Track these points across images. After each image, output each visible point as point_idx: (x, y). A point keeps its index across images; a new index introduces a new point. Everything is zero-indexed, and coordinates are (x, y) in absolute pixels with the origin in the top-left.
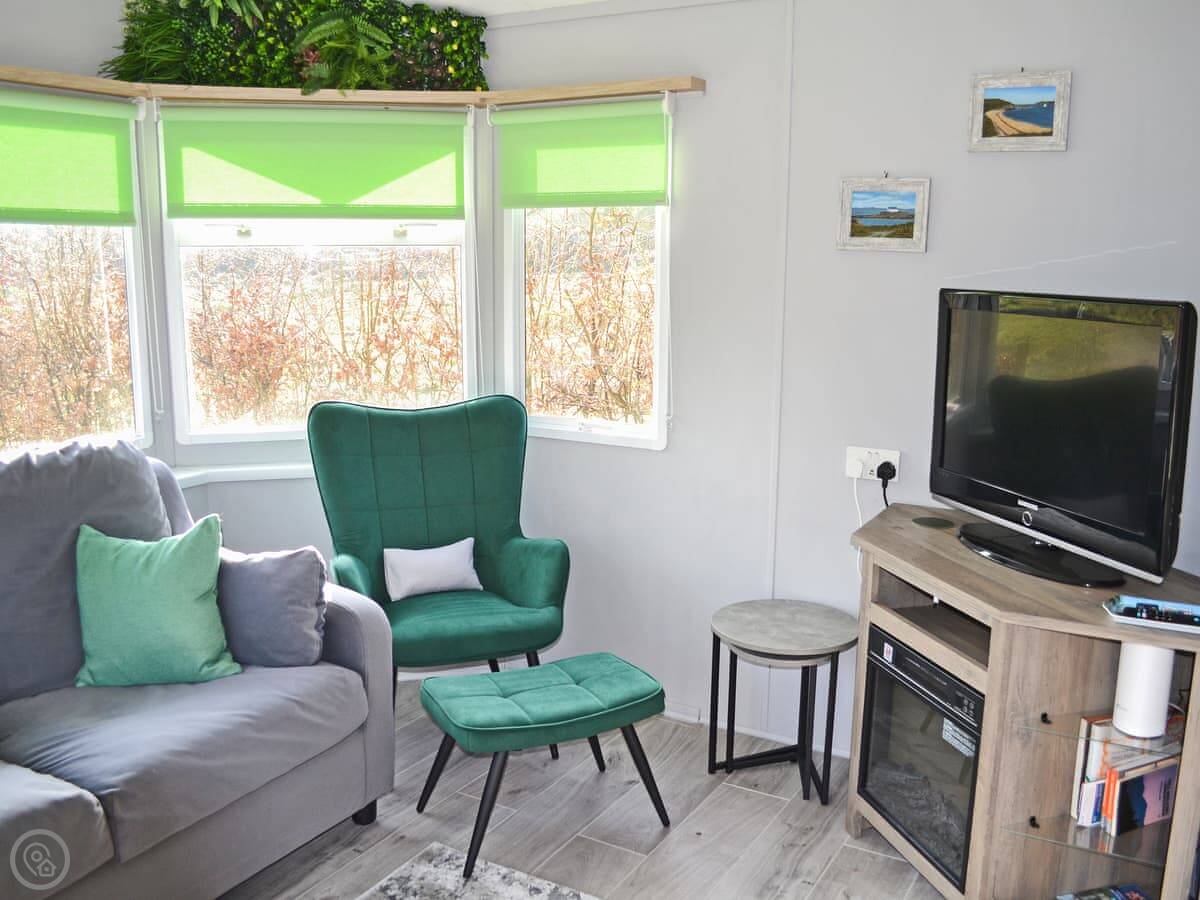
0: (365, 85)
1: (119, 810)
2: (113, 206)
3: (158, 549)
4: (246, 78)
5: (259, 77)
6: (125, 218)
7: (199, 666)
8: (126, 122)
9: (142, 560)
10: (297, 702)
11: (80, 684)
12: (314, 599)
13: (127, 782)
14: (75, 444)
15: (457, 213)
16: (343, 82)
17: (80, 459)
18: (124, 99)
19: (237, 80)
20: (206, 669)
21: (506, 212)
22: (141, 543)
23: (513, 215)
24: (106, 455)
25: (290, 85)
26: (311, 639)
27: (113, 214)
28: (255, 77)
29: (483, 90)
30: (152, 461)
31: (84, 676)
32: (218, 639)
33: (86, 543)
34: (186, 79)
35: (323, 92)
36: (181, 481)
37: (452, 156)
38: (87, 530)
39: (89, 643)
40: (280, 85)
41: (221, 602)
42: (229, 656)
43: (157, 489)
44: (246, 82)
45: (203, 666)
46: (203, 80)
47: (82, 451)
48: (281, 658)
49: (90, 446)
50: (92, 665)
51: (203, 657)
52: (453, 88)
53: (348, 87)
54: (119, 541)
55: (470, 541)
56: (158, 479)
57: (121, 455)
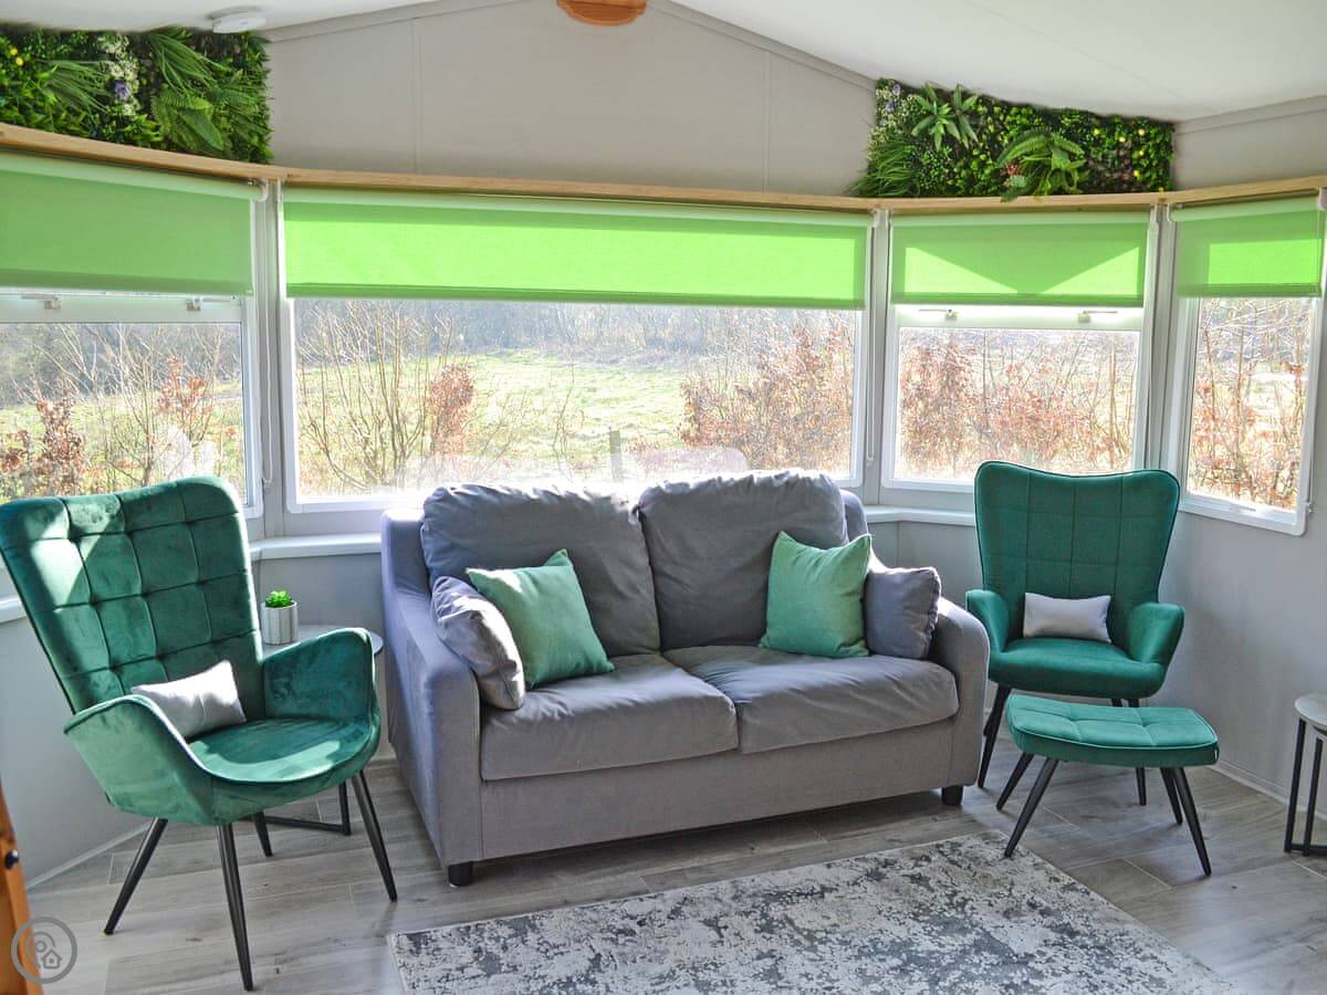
0: (1059, 191)
1: (746, 716)
2: (848, 294)
3: (826, 554)
4: (960, 189)
5: (971, 188)
6: (856, 304)
7: (837, 645)
8: (864, 229)
9: (813, 561)
10: (895, 681)
11: (760, 645)
12: (927, 609)
13: (756, 699)
14: (787, 473)
15: (1137, 302)
16: (1039, 190)
17: (787, 483)
18: (864, 212)
19: (953, 191)
20: (843, 649)
21: (1182, 300)
22: (818, 550)
23: (1187, 304)
24: (808, 484)
25: (995, 194)
26: (918, 638)
27: (848, 301)
28: (967, 189)
29: (1165, 190)
30: (844, 494)
31: (764, 639)
32: (856, 630)
33: (780, 544)
34: (912, 193)
35: (1020, 198)
36: (868, 516)
37: (1137, 250)
38: (784, 535)
39: (770, 617)
40: (987, 195)
41: (863, 601)
42: (862, 642)
43: (843, 514)
44: (959, 193)
45: (839, 647)
46: (925, 194)
47: (792, 478)
48: (896, 650)
49: (797, 476)
50: (769, 632)
51: (840, 640)
52: (1139, 191)
53: (1041, 193)
54: (803, 546)
55: (1106, 599)
56: (846, 507)
57: (819, 485)
